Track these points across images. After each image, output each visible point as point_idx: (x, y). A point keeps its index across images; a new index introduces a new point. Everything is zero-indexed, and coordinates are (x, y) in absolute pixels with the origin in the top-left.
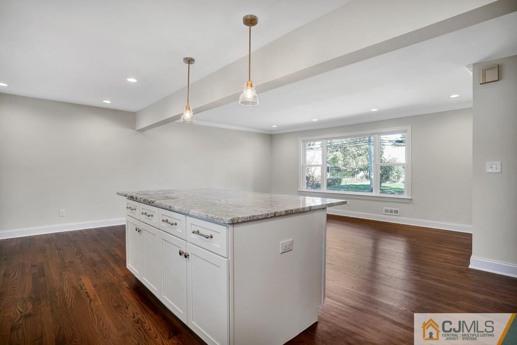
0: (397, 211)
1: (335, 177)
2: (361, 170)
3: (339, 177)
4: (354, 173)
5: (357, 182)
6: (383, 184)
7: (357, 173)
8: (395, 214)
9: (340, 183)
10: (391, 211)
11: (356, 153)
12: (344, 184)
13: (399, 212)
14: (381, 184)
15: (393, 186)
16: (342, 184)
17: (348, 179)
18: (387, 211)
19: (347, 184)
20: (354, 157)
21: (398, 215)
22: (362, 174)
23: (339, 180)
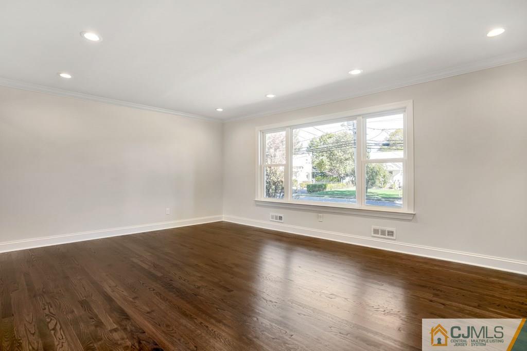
0: (392, 232)
1: (320, 183)
2: (347, 175)
3: (324, 183)
4: (339, 179)
5: (342, 188)
6: (369, 190)
7: (343, 178)
8: (389, 237)
9: (325, 188)
10: (383, 233)
11: (342, 157)
12: (329, 190)
13: (395, 235)
14: (367, 190)
15: (380, 191)
16: (327, 190)
17: (333, 185)
18: (376, 231)
19: (333, 190)
20: (341, 162)
21: (394, 238)
22: (348, 179)
23: (323, 186)
